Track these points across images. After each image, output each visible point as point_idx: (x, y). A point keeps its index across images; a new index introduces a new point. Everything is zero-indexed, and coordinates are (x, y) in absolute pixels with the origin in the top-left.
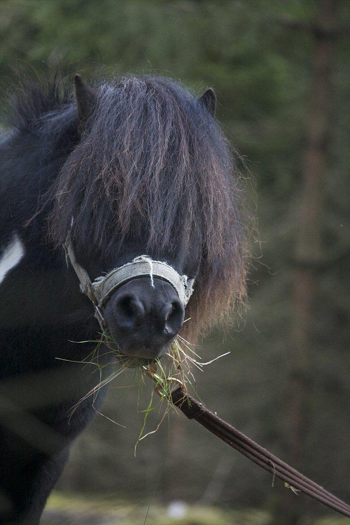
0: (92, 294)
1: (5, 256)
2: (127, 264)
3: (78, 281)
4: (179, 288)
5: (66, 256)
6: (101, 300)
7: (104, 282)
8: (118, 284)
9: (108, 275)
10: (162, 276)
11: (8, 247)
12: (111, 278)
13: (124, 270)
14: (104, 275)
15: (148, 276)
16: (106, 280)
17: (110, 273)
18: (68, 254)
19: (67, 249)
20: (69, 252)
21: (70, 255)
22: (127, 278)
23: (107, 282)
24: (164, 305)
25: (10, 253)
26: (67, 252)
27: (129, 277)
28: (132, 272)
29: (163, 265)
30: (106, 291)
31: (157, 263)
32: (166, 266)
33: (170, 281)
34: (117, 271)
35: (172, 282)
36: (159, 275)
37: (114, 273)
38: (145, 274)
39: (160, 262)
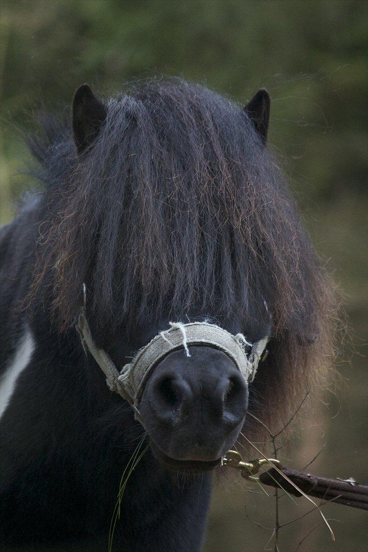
0: (123, 390)
2: (155, 338)
3: (103, 376)
4: (234, 351)
5: (82, 342)
6: (135, 396)
7: (132, 371)
8: (149, 368)
9: (136, 359)
10: (203, 340)
12: (139, 364)
13: (152, 347)
14: (129, 361)
15: (182, 347)
16: (134, 367)
17: (137, 357)
18: (84, 339)
19: (82, 332)
20: (85, 336)
21: (87, 339)
22: (159, 357)
23: (136, 370)
24: (217, 381)
26: (83, 337)
27: (161, 356)
28: (162, 347)
29: (202, 326)
30: (138, 382)
31: (194, 325)
32: (207, 325)
33: (218, 345)
34: (145, 351)
35: (221, 346)
36: (198, 340)
37: (142, 355)
38: (180, 344)
39: (198, 323)
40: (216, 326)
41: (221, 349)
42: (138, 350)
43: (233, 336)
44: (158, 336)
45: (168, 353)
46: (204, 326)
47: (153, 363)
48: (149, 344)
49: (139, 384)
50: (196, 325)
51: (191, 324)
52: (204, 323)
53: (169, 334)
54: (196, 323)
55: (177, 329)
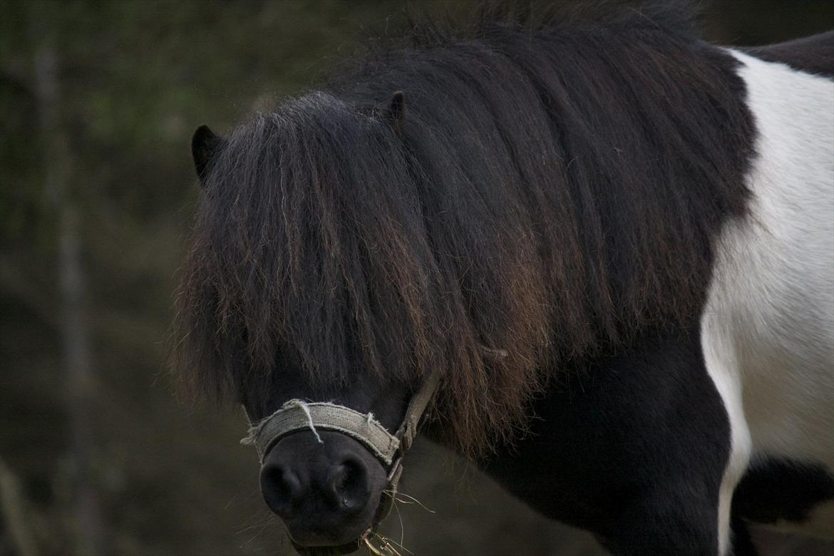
2: (278, 411)
13: (273, 421)
15: (309, 429)
24: (328, 470)
28: (283, 425)
29: (327, 407)
31: (318, 405)
32: (333, 407)
36: (320, 425)
37: (265, 424)
38: (300, 427)
39: (323, 403)
46: (329, 408)
48: (272, 416)
50: (320, 405)
55: (297, 408)
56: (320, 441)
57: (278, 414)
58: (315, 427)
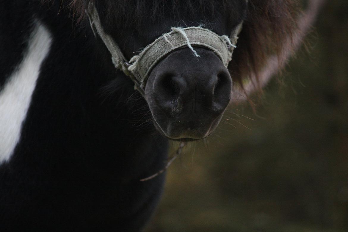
1: (31, 47)
2: (159, 38)
5: (91, 24)
7: (139, 62)
9: (142, 53)
11: (31, 36)
12: (146, 57)
13: (156, 46)
14: (137, 54)
15: (186, 47)
16: (141, 59)
17: (144, 52)
19: (91, 17)
20: (94, 20)
21: (96, 23)
22: (162, 55)
23: (143, 61)
24: (209, 78)
25: (34, 43)
26: (92, 20)
27: (164, 54)
28: (165, 47)
29: (197, 30)
30: (144, 71)
31: (191, 29)
32: (202, 30)
33: (209, 47)
34: (150, 48)
35: (211, 47)
36: (195, 43)
37: (147, 51)
38: (180, 46)
39: (194, 27)
40: (208, 30)
41: (212, 50)
42: (144, 47)
43: (219, 36)
44: (161, 37)
45: (170, 52)
46: (199, 30)
47: (158, 59)
48: (153, 43)
49: (146, 73)
50: (193, 29)
51: (188, 28)
52: (199, 27)
53: (170, 36)
54: (192, 27)
55: (177, 33)
56: (197, 56)
57: (159, 41)
58: (192, 45)
